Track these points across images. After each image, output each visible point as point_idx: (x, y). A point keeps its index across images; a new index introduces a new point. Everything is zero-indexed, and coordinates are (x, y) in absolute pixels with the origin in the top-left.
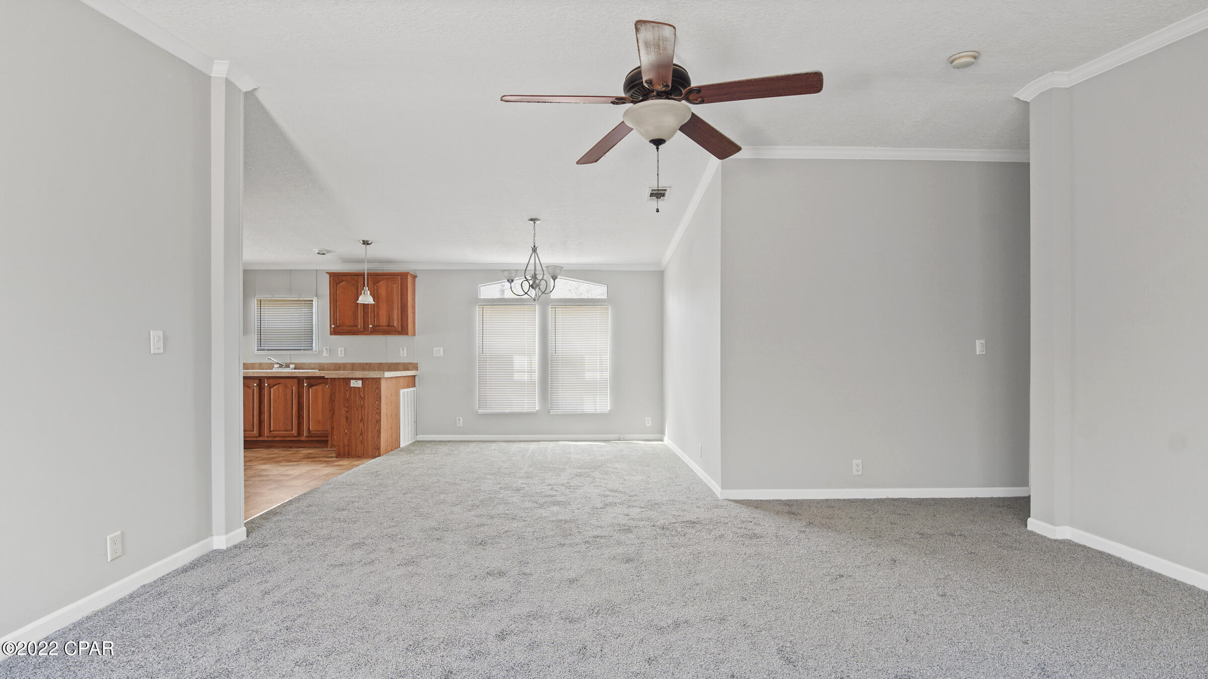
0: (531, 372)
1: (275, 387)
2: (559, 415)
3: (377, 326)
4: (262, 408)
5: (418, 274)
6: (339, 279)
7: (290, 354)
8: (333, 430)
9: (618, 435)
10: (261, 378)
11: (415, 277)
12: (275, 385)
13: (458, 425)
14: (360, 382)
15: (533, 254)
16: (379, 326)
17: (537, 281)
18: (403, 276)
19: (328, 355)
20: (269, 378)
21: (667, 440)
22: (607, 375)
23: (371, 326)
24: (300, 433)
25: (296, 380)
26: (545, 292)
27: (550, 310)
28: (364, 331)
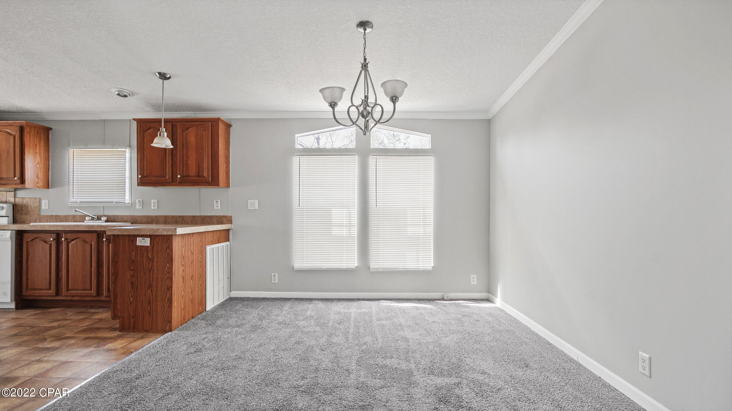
0: (349, 226)
1: (73, 242)
2: (379, 272)
3: (186, 176)
4: (60, 264)
5: (233, 123)
6: (146, 126)
7: (103, 206)
8: (117, 297)
9: (442, 294)
10: (60, 232)
11: (228, 126)
12: (73, 240)
13: (273, 282)
14: (148, 240)
15: (363, 72)
16: (188, 176)
17: (369, 109)
18: (215, 122)
19: (141, 208)
20: (66, 232)
21: (499, 302)
22: (431, 230)
23: (179, 176)
24: (99, 292)
25: (95, 235)
26: (381, 121)
27: (372, 160)
28: (172, 182)
